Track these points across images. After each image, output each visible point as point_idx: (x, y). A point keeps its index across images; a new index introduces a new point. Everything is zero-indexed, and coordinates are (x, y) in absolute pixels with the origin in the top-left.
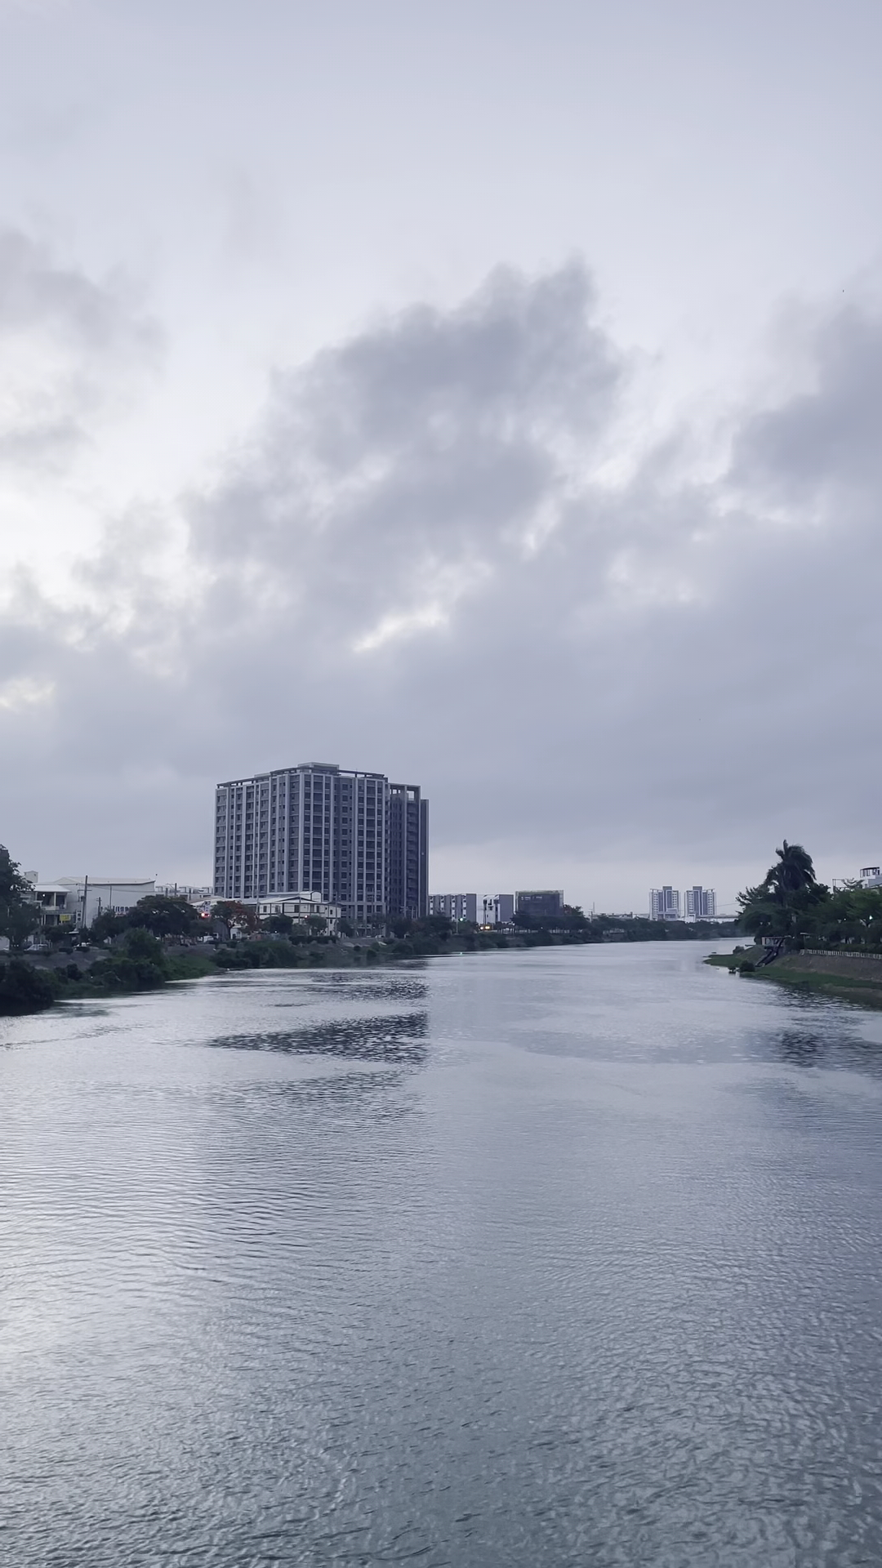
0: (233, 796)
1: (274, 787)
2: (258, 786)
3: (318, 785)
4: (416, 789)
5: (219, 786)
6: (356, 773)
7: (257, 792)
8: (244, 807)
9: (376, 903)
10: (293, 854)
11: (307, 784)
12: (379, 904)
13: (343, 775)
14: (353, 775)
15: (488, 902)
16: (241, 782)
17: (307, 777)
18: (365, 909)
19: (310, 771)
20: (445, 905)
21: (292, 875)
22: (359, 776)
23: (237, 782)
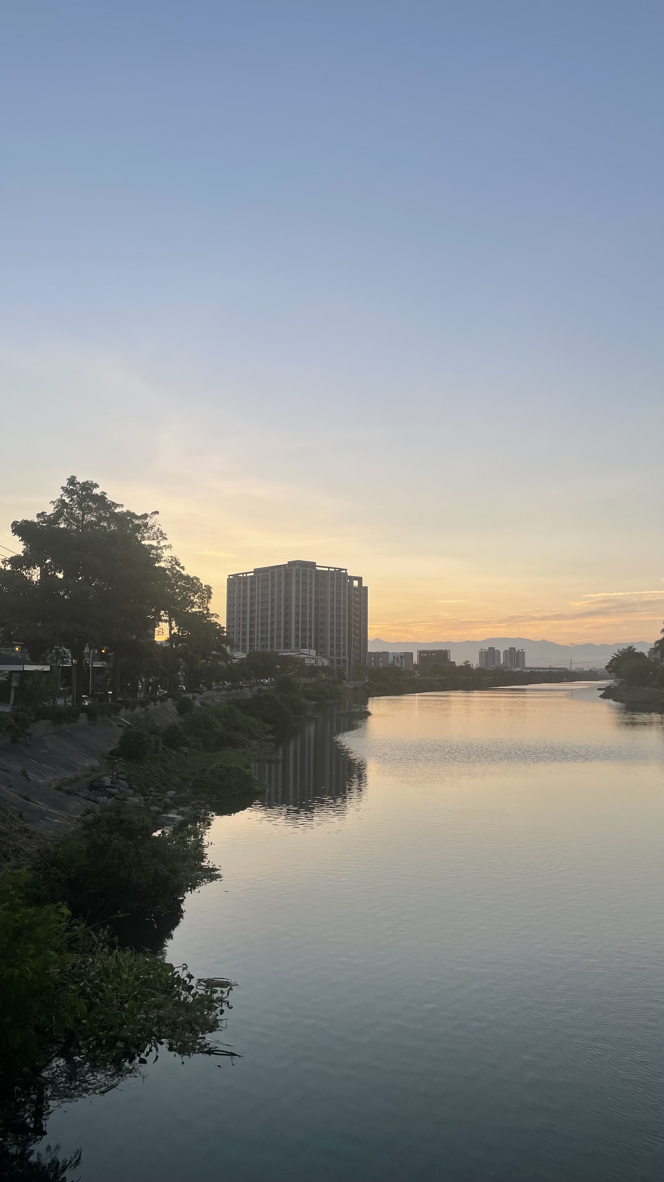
0: (240, 583)
1: (273, 578)
2: (259, 576)
3: (304, 575)
4: (360, 579)
5: (229, 576)
6: (329, 568)
7: (259, 581)
8: (249, 590)
9: (342, 657)
10: (287, 623)
11: (297, 575)
12: (344, 658)
13: (319, 568)
14: (327, 569)
15: (396, 657)
16: (246, 573)
17: (298, 570)
18: (335, 661)
19: (299, 566)
20: (375, 659)
21: (287, 638)
22: (330, 569)
23: (243, 574)
